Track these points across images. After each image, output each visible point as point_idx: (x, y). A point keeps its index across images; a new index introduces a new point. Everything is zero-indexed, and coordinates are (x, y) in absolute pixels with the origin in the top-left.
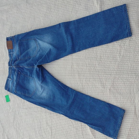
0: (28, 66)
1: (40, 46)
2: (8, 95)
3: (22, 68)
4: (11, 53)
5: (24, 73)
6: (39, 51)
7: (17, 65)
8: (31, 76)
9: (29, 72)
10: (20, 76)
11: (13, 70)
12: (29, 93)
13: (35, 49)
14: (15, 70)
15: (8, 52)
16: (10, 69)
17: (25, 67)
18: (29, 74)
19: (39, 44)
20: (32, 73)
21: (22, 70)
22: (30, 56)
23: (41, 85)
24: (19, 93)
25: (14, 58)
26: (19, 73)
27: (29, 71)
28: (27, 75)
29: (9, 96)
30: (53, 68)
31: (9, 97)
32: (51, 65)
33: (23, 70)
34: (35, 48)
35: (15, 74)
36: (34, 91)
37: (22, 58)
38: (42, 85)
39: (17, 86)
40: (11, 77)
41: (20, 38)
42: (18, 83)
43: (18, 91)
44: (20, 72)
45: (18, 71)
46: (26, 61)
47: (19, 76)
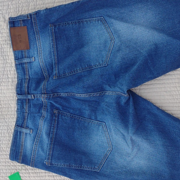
0: (86, 92)
1: (119, 37)
2: (18, 173)
3: (65, 99)
4: (26, 60)
5: (71, 111)
6: (118, 50)
7: (52, 90)
8: (93, 118)
9: (87, 108)
10: (60, 120)
11: (35, 106)
12: (91, 162)
13: (105, 46)
14: (40, 106)
15: (13, 57)
16: (22, 103)
17: (78, 96)
18: (87, 112)
19: (116, 32)
20: (96, 108)
21: (64, 103)
22: (90, 66)
23: (132, 140)
24: (61, 164)
25: (36, 73)
26: (56, 111)
27: (89, 106)
28: (81, 115)
29: (21, 175)
30: (166, 92)
31: (20, 177)
32: (158, 86)
33: (67, 105)
34: (106, 42)
35: (41, 116)
36: (106, 155)
37: (64, 73)
38: (134, 138)
39: (53, 148)
40: (31, 126)
41: (53, 19)
42: (56, 138)
43: (59, 159)
44: (57, 109)
45: (52, 106)
46: (79, 78)
47: (55, 120)
